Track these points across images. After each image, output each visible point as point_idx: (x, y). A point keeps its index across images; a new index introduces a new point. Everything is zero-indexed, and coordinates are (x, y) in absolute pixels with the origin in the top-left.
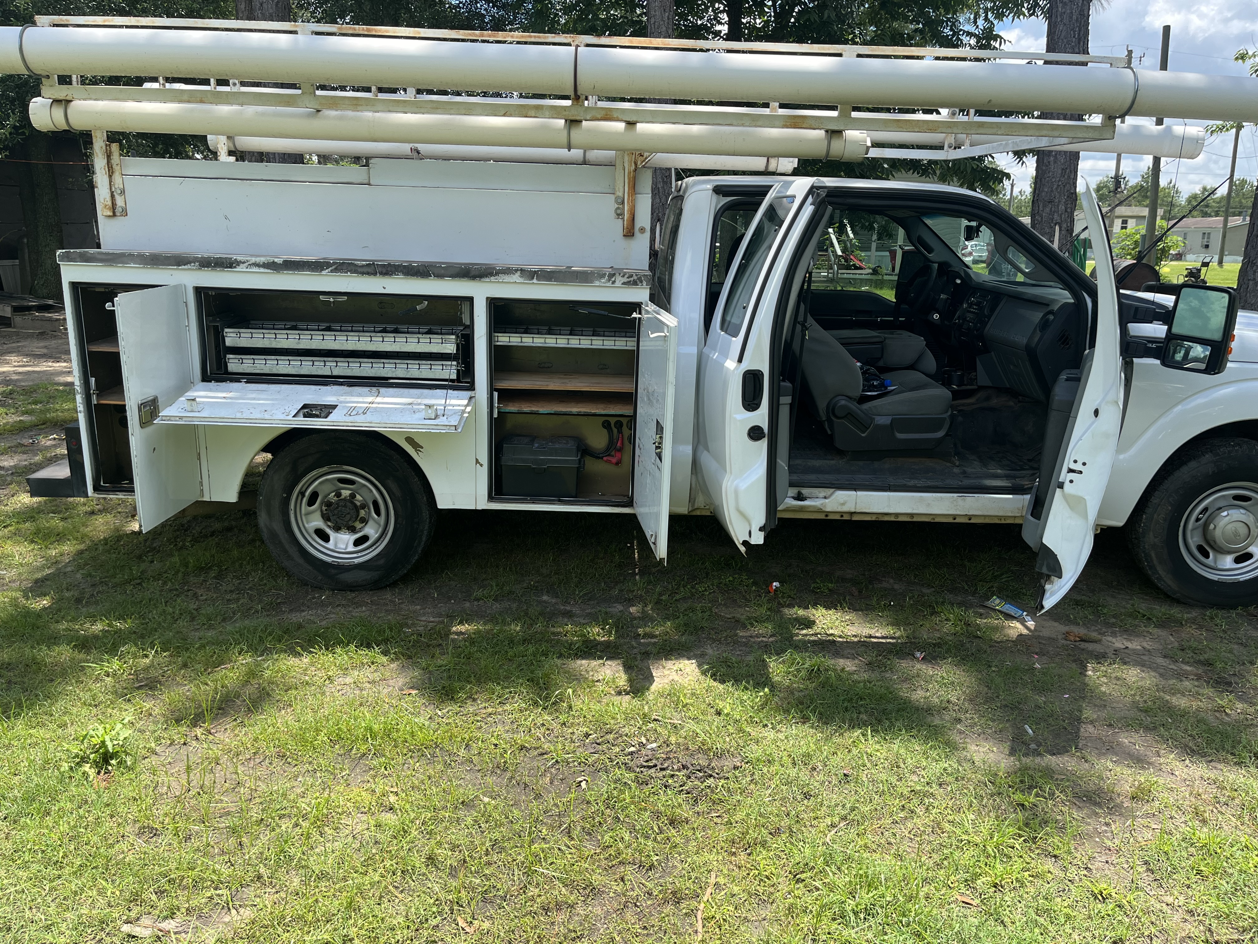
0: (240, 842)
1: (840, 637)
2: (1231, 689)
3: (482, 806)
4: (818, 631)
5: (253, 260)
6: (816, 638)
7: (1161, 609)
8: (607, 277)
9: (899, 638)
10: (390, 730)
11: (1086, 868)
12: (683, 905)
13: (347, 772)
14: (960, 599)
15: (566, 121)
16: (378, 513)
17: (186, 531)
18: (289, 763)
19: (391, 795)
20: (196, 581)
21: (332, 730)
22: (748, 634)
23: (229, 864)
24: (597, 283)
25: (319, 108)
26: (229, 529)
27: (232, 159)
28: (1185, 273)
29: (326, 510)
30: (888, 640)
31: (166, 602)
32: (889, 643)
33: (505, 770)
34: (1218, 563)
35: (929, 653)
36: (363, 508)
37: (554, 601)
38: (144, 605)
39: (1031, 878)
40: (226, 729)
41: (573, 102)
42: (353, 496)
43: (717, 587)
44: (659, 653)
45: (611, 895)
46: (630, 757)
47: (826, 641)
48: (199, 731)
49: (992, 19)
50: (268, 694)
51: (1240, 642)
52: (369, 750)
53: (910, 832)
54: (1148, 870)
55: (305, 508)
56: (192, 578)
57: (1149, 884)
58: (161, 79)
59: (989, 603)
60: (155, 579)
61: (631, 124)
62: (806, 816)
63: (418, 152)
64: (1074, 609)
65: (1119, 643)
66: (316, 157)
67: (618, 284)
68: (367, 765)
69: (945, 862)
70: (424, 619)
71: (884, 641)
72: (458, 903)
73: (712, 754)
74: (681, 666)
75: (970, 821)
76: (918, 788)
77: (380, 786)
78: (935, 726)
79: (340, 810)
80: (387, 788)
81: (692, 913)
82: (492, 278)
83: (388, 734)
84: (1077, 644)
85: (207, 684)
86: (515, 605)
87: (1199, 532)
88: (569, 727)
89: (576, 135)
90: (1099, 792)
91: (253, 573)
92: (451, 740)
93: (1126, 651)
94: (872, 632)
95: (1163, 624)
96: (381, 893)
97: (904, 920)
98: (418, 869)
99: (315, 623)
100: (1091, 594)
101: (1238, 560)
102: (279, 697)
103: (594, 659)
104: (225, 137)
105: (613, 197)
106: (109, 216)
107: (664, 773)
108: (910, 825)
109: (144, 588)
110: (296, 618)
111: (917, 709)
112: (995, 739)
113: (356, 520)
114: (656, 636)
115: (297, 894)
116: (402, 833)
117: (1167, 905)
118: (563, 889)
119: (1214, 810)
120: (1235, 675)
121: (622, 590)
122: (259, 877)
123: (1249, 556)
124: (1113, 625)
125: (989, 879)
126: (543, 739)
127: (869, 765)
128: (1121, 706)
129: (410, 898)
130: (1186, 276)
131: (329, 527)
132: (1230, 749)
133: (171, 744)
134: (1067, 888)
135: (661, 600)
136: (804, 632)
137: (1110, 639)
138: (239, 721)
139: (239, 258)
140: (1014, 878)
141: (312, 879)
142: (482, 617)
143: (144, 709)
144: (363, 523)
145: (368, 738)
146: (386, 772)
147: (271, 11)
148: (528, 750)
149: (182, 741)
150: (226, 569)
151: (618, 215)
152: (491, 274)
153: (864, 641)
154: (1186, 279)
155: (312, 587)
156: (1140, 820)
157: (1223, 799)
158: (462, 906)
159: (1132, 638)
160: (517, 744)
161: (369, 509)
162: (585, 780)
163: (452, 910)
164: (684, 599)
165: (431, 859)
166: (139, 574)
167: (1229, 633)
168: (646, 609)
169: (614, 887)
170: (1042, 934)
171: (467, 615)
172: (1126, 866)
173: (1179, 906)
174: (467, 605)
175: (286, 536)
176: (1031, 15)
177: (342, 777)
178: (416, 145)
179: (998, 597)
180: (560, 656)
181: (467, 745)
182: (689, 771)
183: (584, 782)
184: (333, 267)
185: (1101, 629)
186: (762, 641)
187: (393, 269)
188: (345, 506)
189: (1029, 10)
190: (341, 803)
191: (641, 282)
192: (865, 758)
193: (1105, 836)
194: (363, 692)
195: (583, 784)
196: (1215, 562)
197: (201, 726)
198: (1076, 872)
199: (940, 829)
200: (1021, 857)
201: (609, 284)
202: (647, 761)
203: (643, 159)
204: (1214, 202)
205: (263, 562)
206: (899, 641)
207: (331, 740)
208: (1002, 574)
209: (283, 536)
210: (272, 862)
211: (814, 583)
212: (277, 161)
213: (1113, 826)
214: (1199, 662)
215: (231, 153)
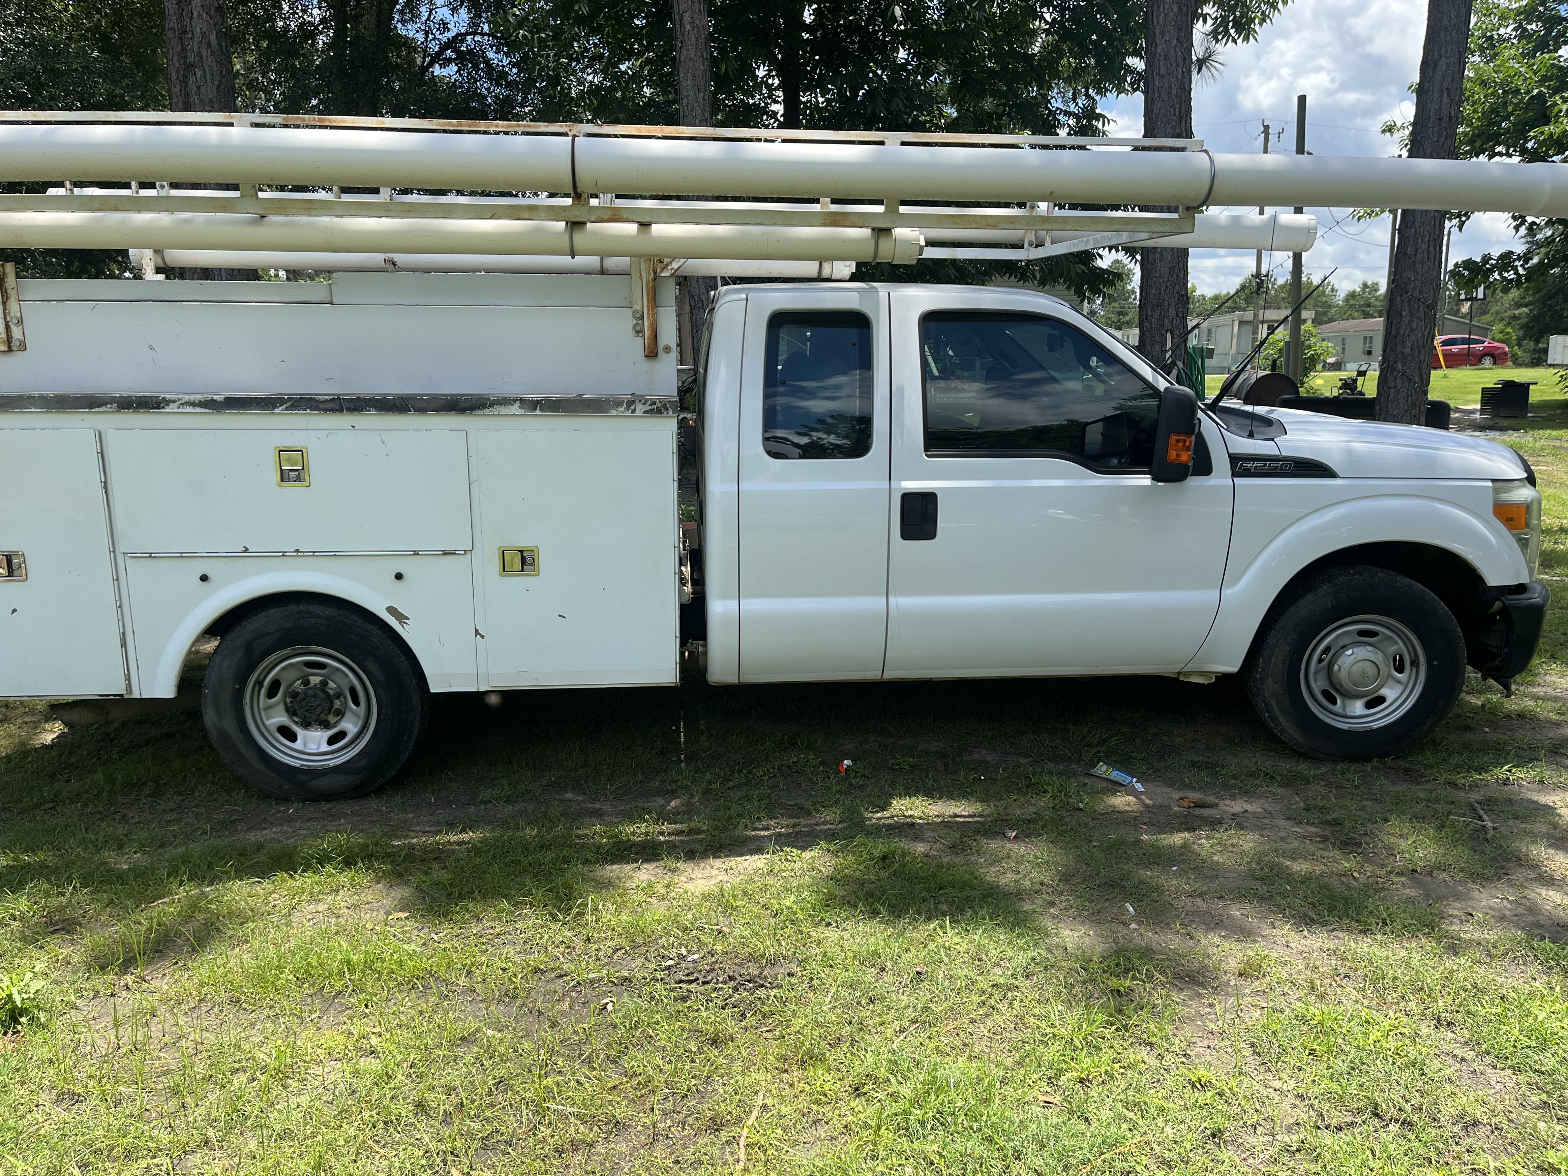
0: (183, 1104)
1: (920, 818)
2: (1360, 850)
3: (485, 1041)
4: (895, 813)
5: (187, 398)
6: (893, 822)
7: (1286, 766)
8: (625, 405)
9: (989, 816)
10: (372, 961)
11: (1185, 1055)
12: (723, 1133)
13: (318, 1014)
14: (1062, 767)
15: (567, 223)
16: (357, 703)
17: (112, 740)
18: (245, 1009)
19: (373, 1036)
20: (125, 801)
21: (300, 965)
22: (814, 821)
23: (169, 1129)
24: (614, 413)
25: (263, 213)
26: (170, 736)
27: (161, 277)
28: (1340, 384)
29: (291, 702)
30: (976, 819)
31: (87, 829)
32: (978, 822)
33: (515, 998)
34: (1347, 709)
35: (1023, 831)
36: (338, 698)
37: (580, 798)
38: (59, 833)
39: (1122, 1070)
40: (164, 975)
41: (573, 201)
42: (324, 683)
43: (779, 769)
44: (706, 851)
45: (639, 1128)
46: (667, 972)
47: (904, 824)
48: (129, 979)
49: (1093, 95)
50: (218, 930)
51: (1374, 797)
52: (346, 987)
53: (989, 1031)
54: (1255, 1053)
55: (264, 701)
56: (120, 798)
57: (1256, 1069)
58: (68, 184)
59: (1094, 771)
60: (72, 801)
61: (645, 225)
62: (870, 1022)
63: (394, 264)
64: (1190, 771)
65: (1237, 806)
66: (284, 273)
67: (639, 412)
68: (343, 1004)
69: (1027, 1060)
70: (417, 828)
71: (970, 820)
72: (452, 1153)
73: (765, 961)
74: (732, 864)
75: (1057, 1013)
76: (1002, 980)
77: (358, 1027)
78: (1025, 912)
79: (308, 1059)
80: (367, 1029)
81: (733, 1141)
82: (486, 411)
83: (368, 965)
84: (1191, 810)
85: (140, 923)
86: (531, 806)
87: (1322, 676)
88: (595, 943)
89: (579, 239)
90: (1203, 970)
91: (200, 788)
92: (449, 968)
93: (1245, 814)
94: (958, 811)
95: (1289, 782)
96: (358, 1149)
97: (975, 1125)
98: (405, 1119)
99: (280, 842)
100: (1210, 755)
101: (1369, 705)
102: (232, 932)
103: (628, 862)
104: (151, 251)
105: (629, 312)
106: (4, 352)
107: (706, 987)
108: (989, 1023)
109: (58, 813)
110: (254, 837)
111: (1005, 894)
112: (1092, 921)
113: (329, 713)
114: (703, 832)
115: (254, 1157)
116: (385, 1078)
117: (1275, 1090)
118: (582, 1128)
119: (1333, 983)
120: (1366, 834)
121: (665, 781)
122: (207, 1142)
123: (1381, 700)
124: (1233, 787)
125: (1075, 1074)
126: (562, 959)
127: (946, 959)
128: (1236, 875)
129: (395, 1153)
130: (1341, 388)
131: (296, 723)
132: (1354, 916)
133: (94, 997)
134: (1162, 1078)
135: (711, 789)
136: (879, 815)
137: (1228, 802)
138: (180, 964)
139: (168, 396)
140: (1103, 1071)
141: (273, 1140)
142: (490, 823)
143: (60, 957)
144: (338, 715)
145: (344, 972)
146: (367, 1011)
147: (211, 96)
148: (543, 972)
149: (109, 992)
150: (165, 784)
151: (637, 332)
152: (484, 406)
153: (949, 822)
154: (1341, 391)
155: (276, 799)
156: (1248, 998)
157: (1342, 971)
158: (457, 1156)
159: (1253, 800)
160: (529, 966)
161: (345, 698)
162: (611, 1001)
163: (445, 1162)
164: (739, 786)
165: (421, 1107)
166: (52, 796)
167: (1362, 788)
168: (692, 801)
169: (643, 1120)
170: (1130, 1130)
171: (471, 820)
172: (1230, 1050)
173: (1289, 1091)
174: (473, 809)
175: (241, 736)
176: (1135, 90)
177: (312, 1021)
178: (390, 255)
179: (1105, 763)
180: (586, 862)
181: (469, 973)
182: (737, 981)
183: (611, 1004)
184: (289, 404)
185: (1218, 793)
186: (829, 829)
187: (363, 404)
188: (315, 696)
189: (1132, 84)
190: (310, 1051)
191: (667, 410)
192: (942, 953)
193: (1207, 1019)
194: (341, 920)
195: (610, 1007)
196: (1344, 709)
197: (132, 974)
198: (1173, 1060)
199: (1024, 1024)
200: (1112, 1047)
201: (629, 413)
202: (688, 975)
203: (663, 265)
204: (1376, 300)
205: (214, 774)
206: (989, 819)
207: (298, 978)
208: (1112, 737)
209: (237, 737)
210: (222, 1123)
211: (893, 759)
212: (224, 277)
213: (1217, 1008)
214: (1327, 822)
215: (158, 270)
